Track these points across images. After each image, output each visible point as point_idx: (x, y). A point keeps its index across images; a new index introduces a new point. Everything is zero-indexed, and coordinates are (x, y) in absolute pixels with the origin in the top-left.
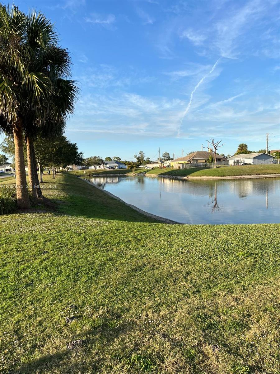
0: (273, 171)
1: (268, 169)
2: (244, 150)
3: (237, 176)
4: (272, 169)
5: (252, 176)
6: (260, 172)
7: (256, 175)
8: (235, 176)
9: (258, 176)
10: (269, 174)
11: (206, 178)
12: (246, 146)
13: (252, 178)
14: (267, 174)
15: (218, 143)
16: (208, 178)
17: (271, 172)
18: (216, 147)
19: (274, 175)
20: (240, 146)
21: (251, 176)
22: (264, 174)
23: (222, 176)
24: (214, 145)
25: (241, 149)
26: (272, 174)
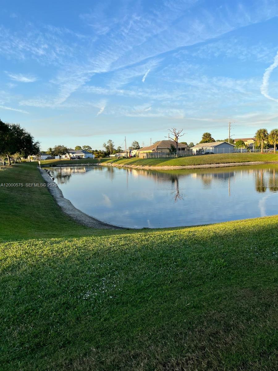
0: (233, 161)
1: (228, 158)
2: (207, 139)
3: (197, 165)
4: (232, 158)
5: (212, 165)
6: (219, 161)
7: (216, 164)
8: (195, 165)
9: (218, 165)
10: (228, 163)
11: (167, 167)
12: (210, 135)
13: (212, 167)
14: (226, 163)
15: (179, 132)
16: (168, 167)
17: (230, 161)
18: (177, 136)
19: (233, 164)
20: (204, 135)
21: (210, 165)
22: (223, 163)
23: (182, 166)
24: (175, 134)
25: (205, 138)
26: (231, 163)
